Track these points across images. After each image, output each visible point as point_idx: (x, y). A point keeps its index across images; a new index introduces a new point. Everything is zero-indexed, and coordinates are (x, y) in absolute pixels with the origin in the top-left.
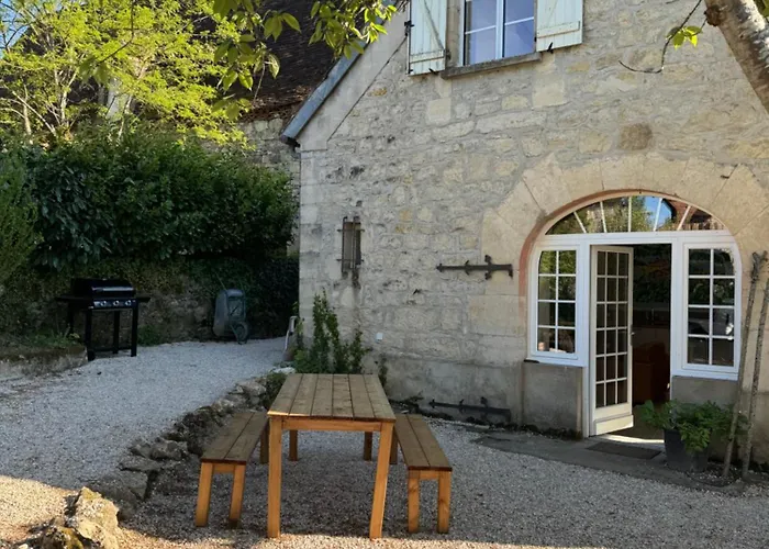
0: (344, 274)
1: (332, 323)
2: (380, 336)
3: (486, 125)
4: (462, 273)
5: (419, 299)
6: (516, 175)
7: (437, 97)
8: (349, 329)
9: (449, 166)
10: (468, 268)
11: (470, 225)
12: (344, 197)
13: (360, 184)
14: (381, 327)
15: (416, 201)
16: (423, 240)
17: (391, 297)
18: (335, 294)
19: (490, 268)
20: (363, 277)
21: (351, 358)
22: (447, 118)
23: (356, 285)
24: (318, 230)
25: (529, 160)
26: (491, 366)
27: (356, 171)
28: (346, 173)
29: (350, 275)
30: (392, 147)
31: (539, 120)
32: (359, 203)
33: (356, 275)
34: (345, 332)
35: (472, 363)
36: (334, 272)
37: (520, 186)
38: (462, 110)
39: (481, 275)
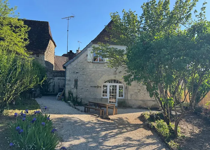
0: (75, 87)
1: (72, 94)
2: (81, 96)
3: (98, 69)
4: (94, 87)
5: (87, 91)
6: (102, 76)
7: (91, 65)
8: (75, 95)
9: (93, 74)
10: (95, 87)
11: (96, 81)
12: (75, 76)
13: (78, 74)
14: (81, 94)
15: (87, 78)
16: (88, 83)
17: (83, 90)
18: (73, 90)
19: (98, 87)
20: (78, 88)
21: (76, 99)
22: (92, 68)
23: (77, 89)
24: (70, 80)
25: (103, 74)
26: (98, 99)
27: (77, 73)
28: (75, 73)
29: (76, 87)
30: (83, 70)
31: (104, 70)
32: (78, 77)
33: (77, 87)
34: (74, 95)
35: (95, 99)
36: (73, 87)
37: (102, 78)
38: (94, 67)
39: (97, 88)
